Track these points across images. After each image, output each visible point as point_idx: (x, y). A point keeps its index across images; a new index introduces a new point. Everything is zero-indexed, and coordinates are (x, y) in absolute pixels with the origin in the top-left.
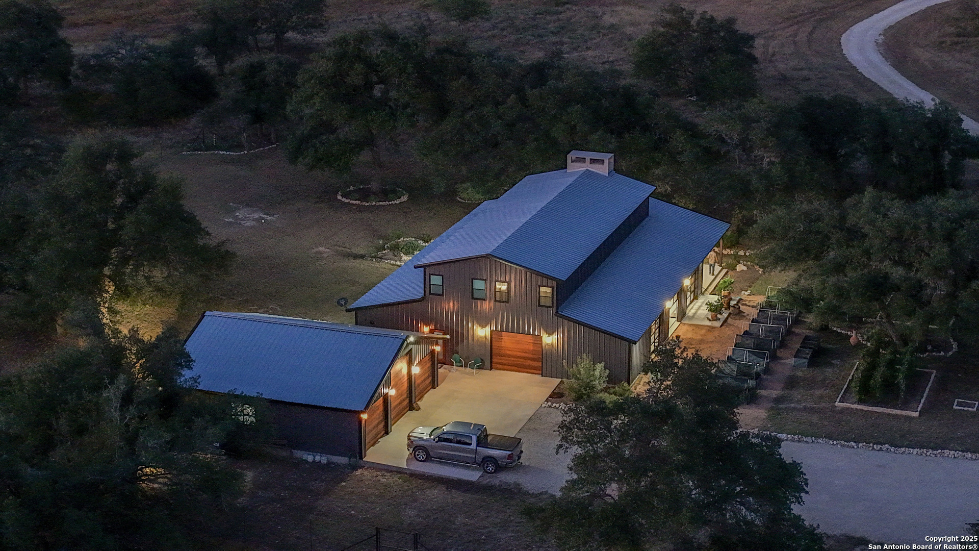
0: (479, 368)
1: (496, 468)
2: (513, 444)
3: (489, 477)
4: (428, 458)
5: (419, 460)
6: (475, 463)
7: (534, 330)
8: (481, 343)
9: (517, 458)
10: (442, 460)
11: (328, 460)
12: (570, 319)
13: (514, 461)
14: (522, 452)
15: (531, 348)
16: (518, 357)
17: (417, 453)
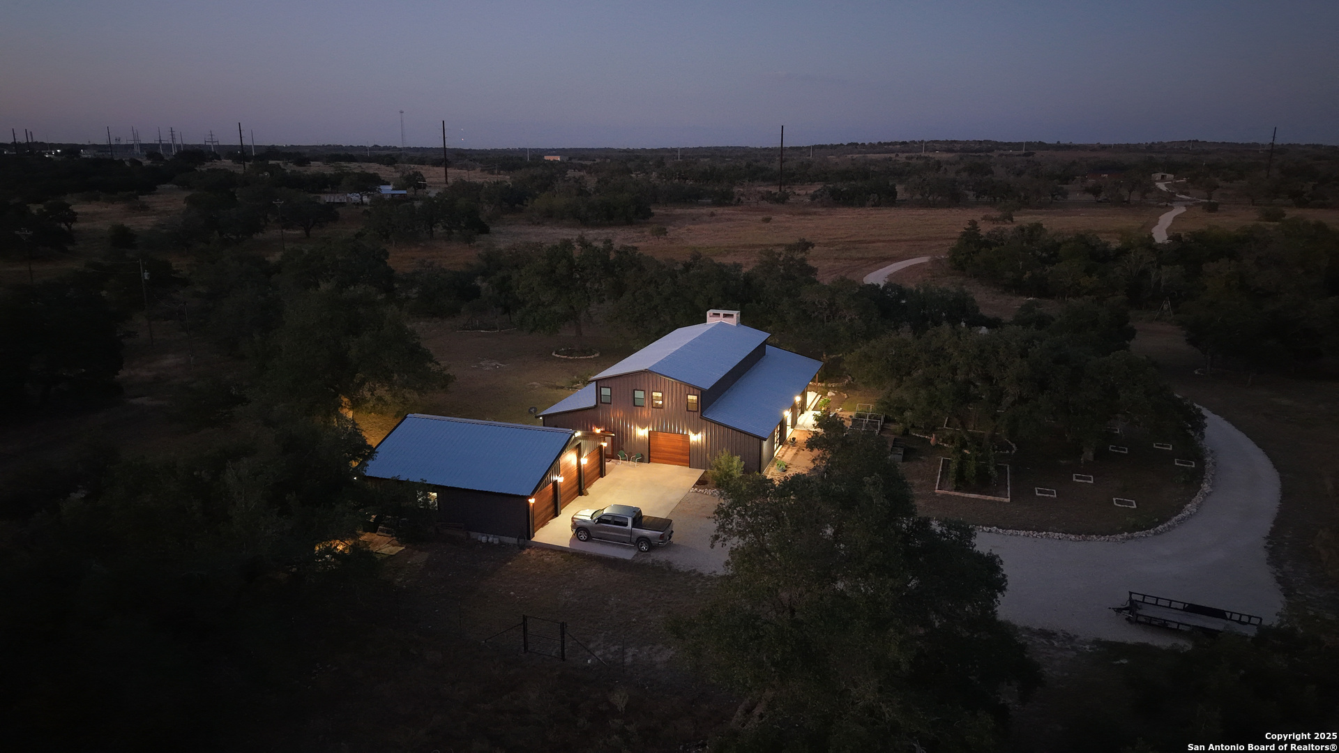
0: (641, 461)
1: (649, 547)
2: (663, 525)
3: (643, 556)
4: (589, 539)
5: (581, 540)
6: (631, 542)
7: (683, 431)
8: (641, 441)
9: (668, 538)
10: (603, 539)
11: (500, 541)
12: (712, 421)
13: (666, 541)
14: (672, 532)
15: (681, 444)
16: (671, 452)
17: (579, 533)
